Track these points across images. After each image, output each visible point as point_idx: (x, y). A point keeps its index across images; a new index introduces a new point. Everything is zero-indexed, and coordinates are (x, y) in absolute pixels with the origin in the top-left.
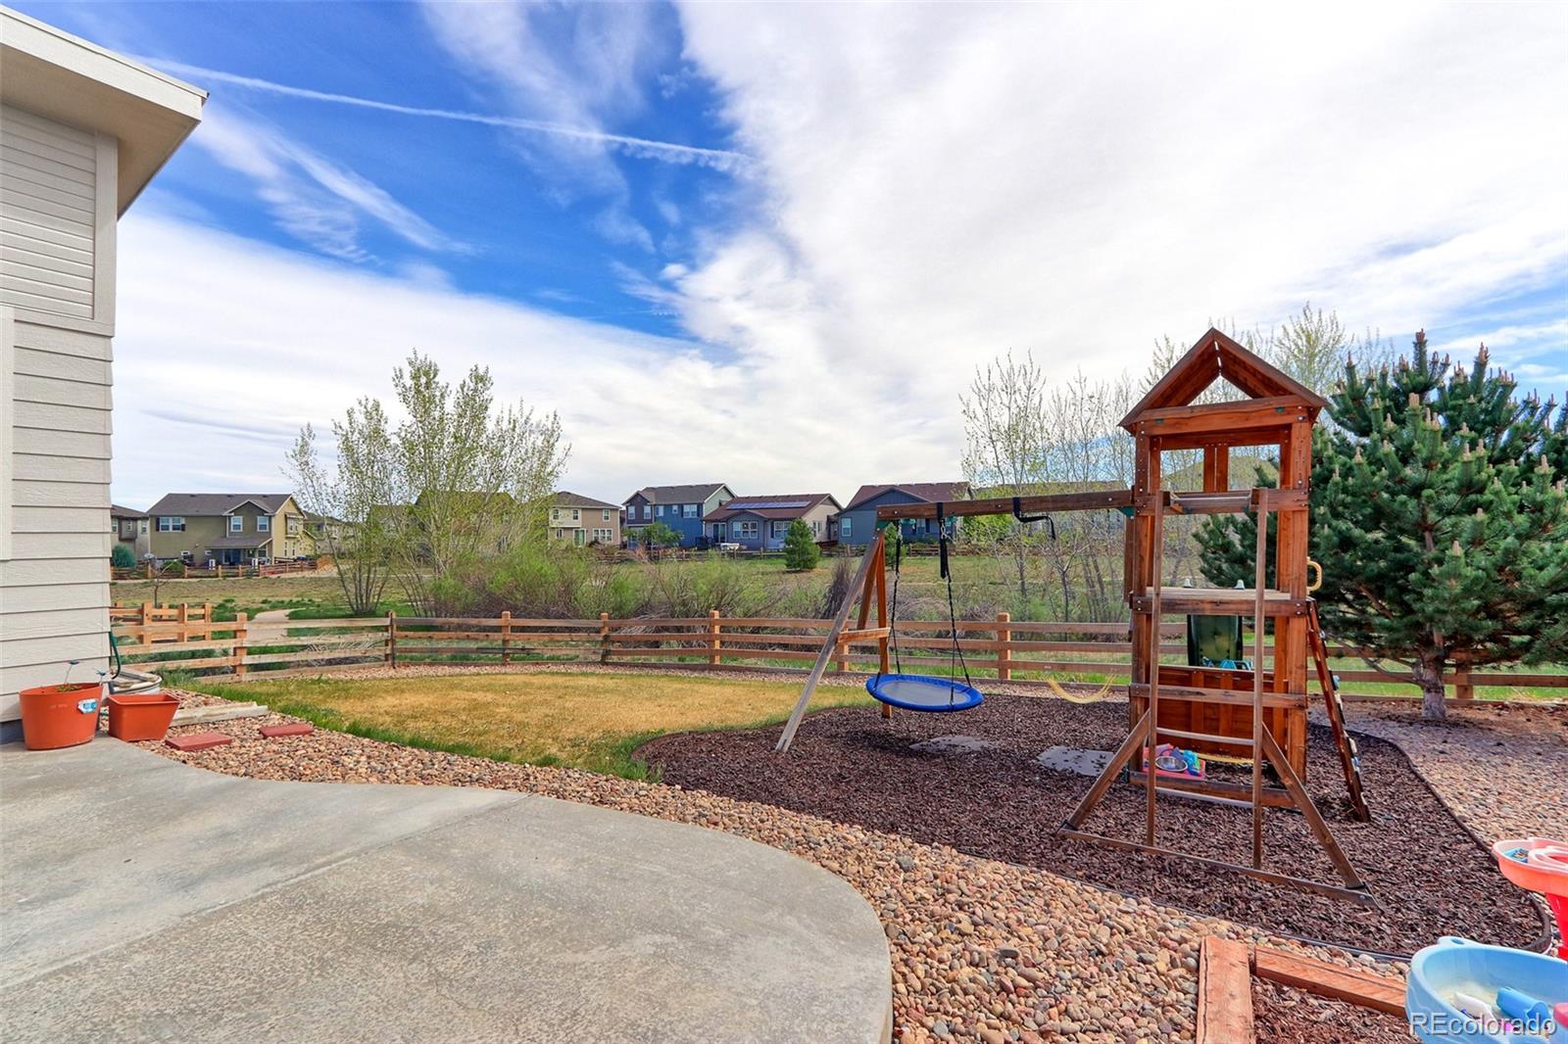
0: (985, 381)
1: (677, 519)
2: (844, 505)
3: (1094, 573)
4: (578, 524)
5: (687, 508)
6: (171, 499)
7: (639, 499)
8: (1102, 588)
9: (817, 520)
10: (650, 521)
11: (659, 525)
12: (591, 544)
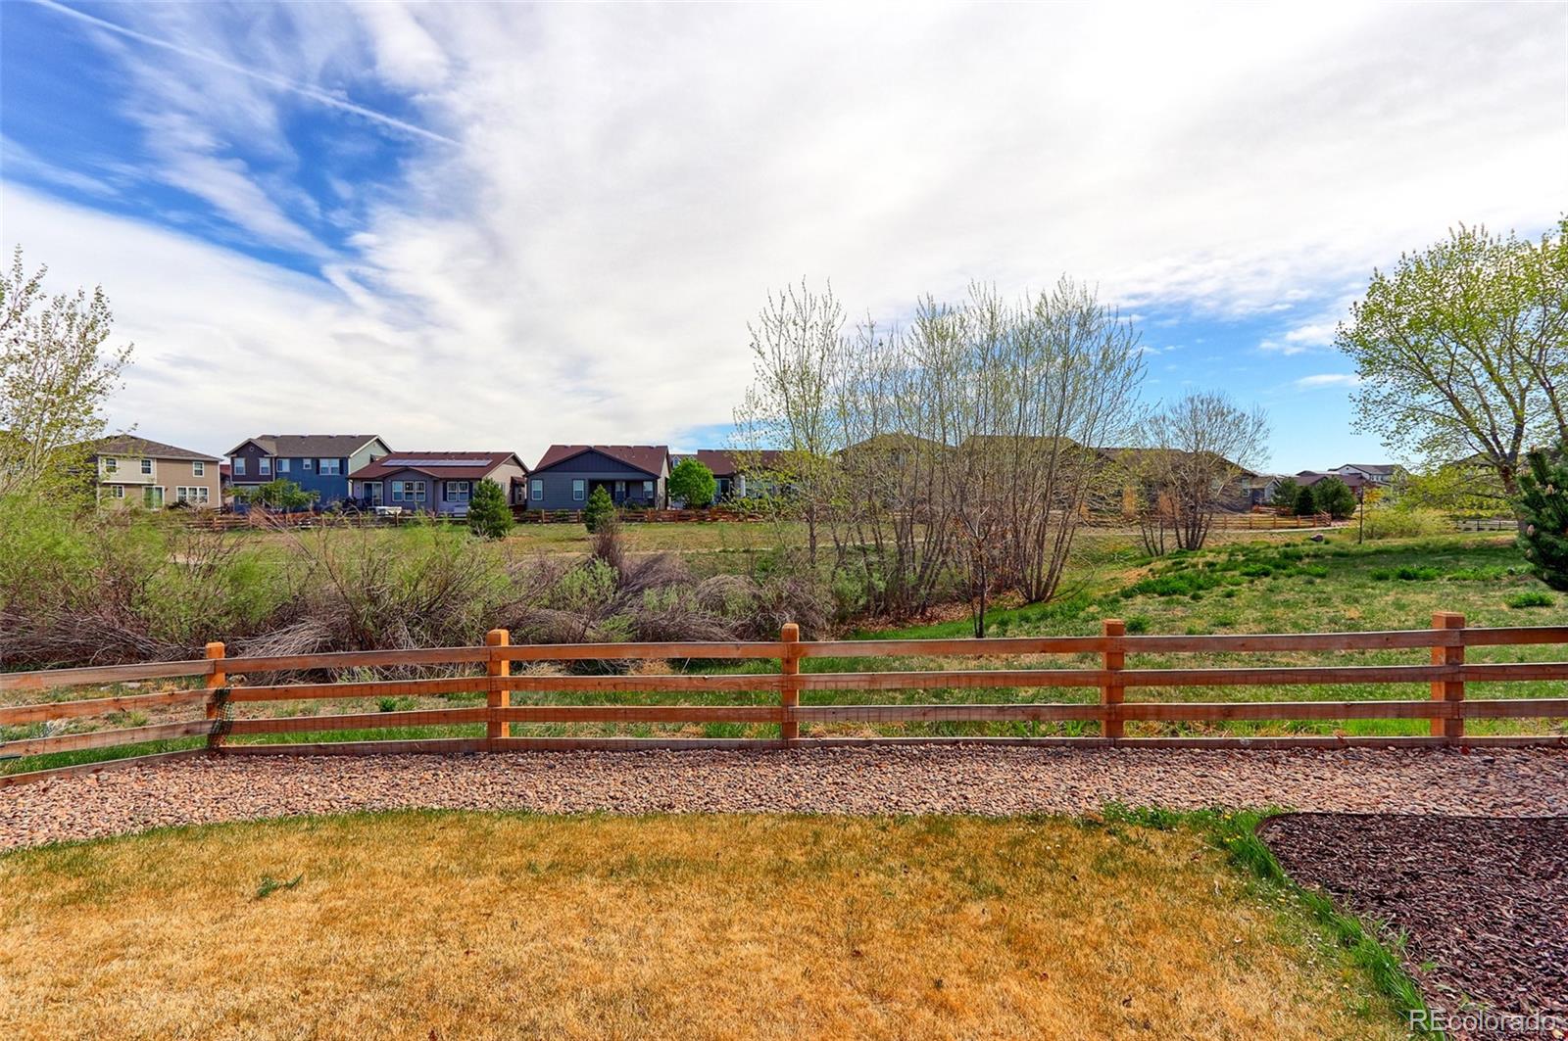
1: (312, 477)
2: (531, 467)
4: (150, 479)
5: (324, 463)
7: (251, 449)
9: (501, 480)
10: (269, 478)
11: (284, 483)
12: (175, 506)
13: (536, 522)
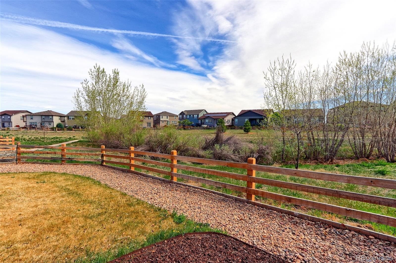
0: (273, 67)
1: (192, 119)
2: (237, 115)
3: (311, 136)
4: (168, 120)
5: (195, 116)
6: (72, 112)
7: (183, 113)
8: (314, 141)
9: (229, 119)
10: (185, 119)
11: (187, 120)
13: (234, 129)
